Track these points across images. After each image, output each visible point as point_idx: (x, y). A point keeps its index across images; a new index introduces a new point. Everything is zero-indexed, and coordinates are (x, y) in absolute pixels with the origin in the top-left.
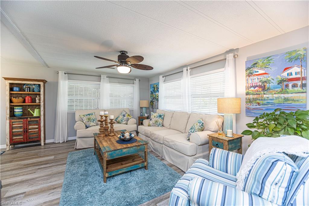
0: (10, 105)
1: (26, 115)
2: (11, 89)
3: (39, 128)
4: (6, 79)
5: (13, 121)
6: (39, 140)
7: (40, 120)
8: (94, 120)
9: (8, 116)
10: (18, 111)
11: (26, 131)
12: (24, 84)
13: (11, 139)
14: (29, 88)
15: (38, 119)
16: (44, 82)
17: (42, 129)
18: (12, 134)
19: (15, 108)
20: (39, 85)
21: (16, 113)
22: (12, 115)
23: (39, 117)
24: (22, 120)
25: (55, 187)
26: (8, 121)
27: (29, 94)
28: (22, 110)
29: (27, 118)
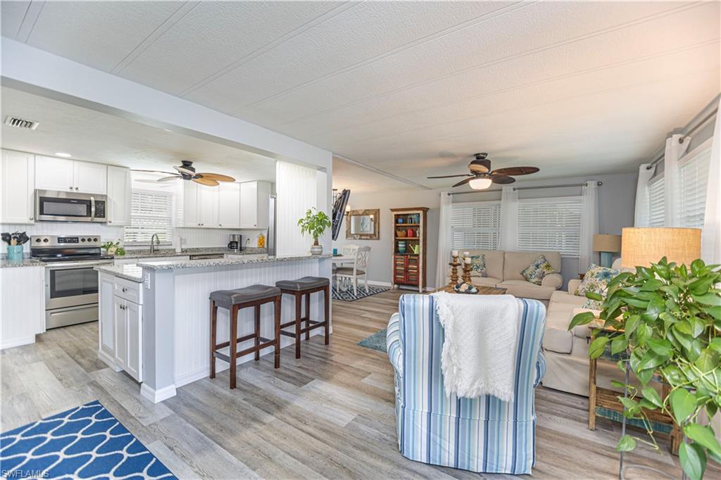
0: (395, 239)
1: (408, 250)
2: (396, 222)
3: (418, 269)
4: (392, 210)
5: (397, 257)
6: (417, 286)
7: (419, 258)
8: (478, 267)
9: (393, 251)
10: (401, 245)
11: (406, 271)
12: (408, 215)
13: (395, 278)
14: (411, 219)
15: (416, 258)
16: (425, 210)
17: (421, 270)
18: (396, 272)
19: (399, 242)
20: (419, 214)
21: (400, 249)
22: (397, 251)
23: (418, 255)
24: (403, 257)
26: (393, 257)
27: (412, 226)
28: (404, 245)
29: (407, 255)
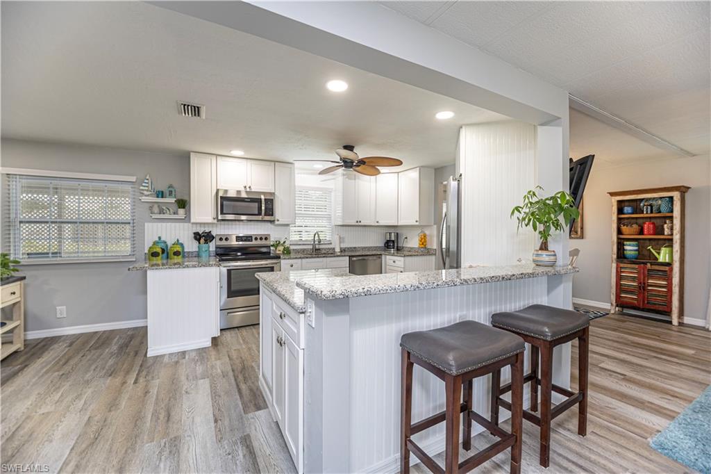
0: (618, 238)
1: (644, 258)
2: (620, 211)
3: (670, 287)
4: (612, 194)
5: (622, 265)
6: (668, 313)
7: (671, 270)
9: (615, 256)
10: (630, 248)
11: (643, 287)
12: (641, 200)
13: (618, 297)
14: (651, 206)
15: (667, 268)
16: (683, 190)
17: (676, 290)
18: (620, 289)
19: (625, 243)
20: (671, 198)
21: (628, 253)
22: (621, 256)
23: (669, 265)
24: (636, 266)
25: (676, 394)
26: (614, 265)
27: (650, 218)
28: (636, 248)
29: (645, 264)
